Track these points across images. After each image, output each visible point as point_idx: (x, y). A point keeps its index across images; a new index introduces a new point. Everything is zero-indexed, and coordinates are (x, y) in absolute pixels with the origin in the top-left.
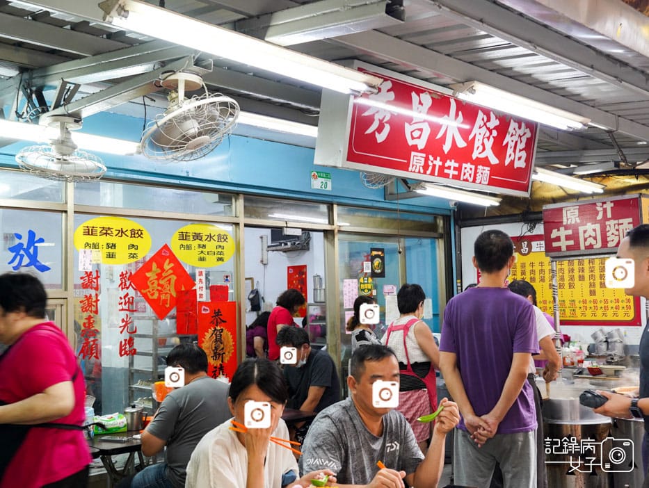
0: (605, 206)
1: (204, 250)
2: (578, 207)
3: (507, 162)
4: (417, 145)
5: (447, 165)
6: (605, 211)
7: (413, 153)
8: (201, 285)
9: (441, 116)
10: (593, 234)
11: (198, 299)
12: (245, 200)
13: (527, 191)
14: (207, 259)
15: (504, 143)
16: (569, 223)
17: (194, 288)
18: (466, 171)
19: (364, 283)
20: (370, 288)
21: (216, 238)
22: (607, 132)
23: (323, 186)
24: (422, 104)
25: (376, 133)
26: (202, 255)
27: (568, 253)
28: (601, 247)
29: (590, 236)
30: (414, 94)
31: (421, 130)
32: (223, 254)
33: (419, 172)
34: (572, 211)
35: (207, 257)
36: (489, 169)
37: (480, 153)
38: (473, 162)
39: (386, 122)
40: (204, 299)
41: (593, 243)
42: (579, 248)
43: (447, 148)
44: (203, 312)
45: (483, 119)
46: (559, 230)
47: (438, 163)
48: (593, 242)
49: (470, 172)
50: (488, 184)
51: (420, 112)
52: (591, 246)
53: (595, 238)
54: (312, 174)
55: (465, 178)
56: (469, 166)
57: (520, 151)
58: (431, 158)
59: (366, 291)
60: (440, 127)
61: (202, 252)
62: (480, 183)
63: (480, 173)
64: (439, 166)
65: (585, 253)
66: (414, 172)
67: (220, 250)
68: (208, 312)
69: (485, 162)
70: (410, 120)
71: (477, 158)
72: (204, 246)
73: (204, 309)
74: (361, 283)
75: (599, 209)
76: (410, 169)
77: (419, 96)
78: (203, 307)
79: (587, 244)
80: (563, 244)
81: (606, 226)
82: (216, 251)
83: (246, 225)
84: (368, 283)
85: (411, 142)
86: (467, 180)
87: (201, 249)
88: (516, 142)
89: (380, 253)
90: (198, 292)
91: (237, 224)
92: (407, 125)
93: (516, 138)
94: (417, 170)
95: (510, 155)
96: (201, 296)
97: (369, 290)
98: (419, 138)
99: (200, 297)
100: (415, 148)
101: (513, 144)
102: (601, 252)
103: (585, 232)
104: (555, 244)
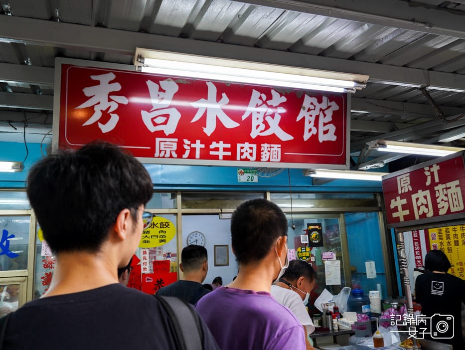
0: (432, 170)
1: (147, 235)
2: (408, 174)
3: (307, 136)
4: (163, 131)
5: (212, 147)
6: (432, 174)
7: (158, 140)
8: (145, 261)
9: (195, 100)
10: (425, 202)
11: (142, 272)
12: (183, 196)
13: (344, 163)
14: (150, 242)
15: (298, 119)
16: (403, 192)
17: (139, 264)
18: (243, 151)
19: (302, 252)
20: (308, 255)
21: (159, 225)
22: (420, 89)
23: (250, 179)
24: (164, 91)
25: (99, 124)
26: (146, 239)
27: (406, 224)
28: (434, 216)
29: (422, 204)
30: (149, 83)
31: (167, 116)
32: (165, 237)
33: (171, 157)
34: (404, 179)
35: (151, 240)
36: (280, 146)
37: (261, 132)
38: (251, 141)
39: (113, 112)
40: (148, 271)
41: (425, 212)
42: (414, 218)
43: (209, 130)
44: (147, 281)
45: (261, 98)
46: (396, 200)
47: (198, 145)
48: (426, 210)
49: (250, 151)
50: (280, 162)
51: (163, 99)
52: (424, 215)
53: (427, 206)
54: (239, 171)
55: (243, 157)
56: (247, 145)
57: (325, 124)
58: (186, 141)
59: (304, 258)
60: (194, 111)
61: (146, 236)
62: (269, 161)
63: (266, 151)
64: (201, 149)
65: (420, 223)
66: (164, 157)
67: (162, 234)
68: (152, 281)
69: (273, 139)
70: (149, 108)
71: (258, 136)
72: (148, 232)
73: (148, 279)
74: (298, 252)
75: (427, 173)
76: (157, 154)
77: (159, 84)
78: (147, 278)
79: (421, 213)
80: (401, 214)
81: (435, 191)
82: (159, 235)
83: (183, 214)
84: (306, 252)
85: (152, 129)
86: (246, 159)
87: (145, 235)
88: (317, 117)
89: (317, 227)
90: (142, 267)
91: (176, 214)
92: (144, 113)
93: (315, 113)
94: (168, 155)
95: (310, 130)
96: (145, 269)
97: (307, 257)
98: (165, 123)
99: (144, 271)
100: (161, 134)
101: (313, 119)
102: (434, 221)
103: (417, 199)
104: (395, 215)
